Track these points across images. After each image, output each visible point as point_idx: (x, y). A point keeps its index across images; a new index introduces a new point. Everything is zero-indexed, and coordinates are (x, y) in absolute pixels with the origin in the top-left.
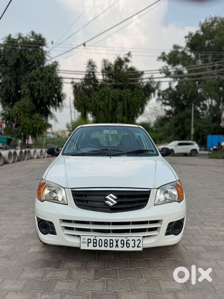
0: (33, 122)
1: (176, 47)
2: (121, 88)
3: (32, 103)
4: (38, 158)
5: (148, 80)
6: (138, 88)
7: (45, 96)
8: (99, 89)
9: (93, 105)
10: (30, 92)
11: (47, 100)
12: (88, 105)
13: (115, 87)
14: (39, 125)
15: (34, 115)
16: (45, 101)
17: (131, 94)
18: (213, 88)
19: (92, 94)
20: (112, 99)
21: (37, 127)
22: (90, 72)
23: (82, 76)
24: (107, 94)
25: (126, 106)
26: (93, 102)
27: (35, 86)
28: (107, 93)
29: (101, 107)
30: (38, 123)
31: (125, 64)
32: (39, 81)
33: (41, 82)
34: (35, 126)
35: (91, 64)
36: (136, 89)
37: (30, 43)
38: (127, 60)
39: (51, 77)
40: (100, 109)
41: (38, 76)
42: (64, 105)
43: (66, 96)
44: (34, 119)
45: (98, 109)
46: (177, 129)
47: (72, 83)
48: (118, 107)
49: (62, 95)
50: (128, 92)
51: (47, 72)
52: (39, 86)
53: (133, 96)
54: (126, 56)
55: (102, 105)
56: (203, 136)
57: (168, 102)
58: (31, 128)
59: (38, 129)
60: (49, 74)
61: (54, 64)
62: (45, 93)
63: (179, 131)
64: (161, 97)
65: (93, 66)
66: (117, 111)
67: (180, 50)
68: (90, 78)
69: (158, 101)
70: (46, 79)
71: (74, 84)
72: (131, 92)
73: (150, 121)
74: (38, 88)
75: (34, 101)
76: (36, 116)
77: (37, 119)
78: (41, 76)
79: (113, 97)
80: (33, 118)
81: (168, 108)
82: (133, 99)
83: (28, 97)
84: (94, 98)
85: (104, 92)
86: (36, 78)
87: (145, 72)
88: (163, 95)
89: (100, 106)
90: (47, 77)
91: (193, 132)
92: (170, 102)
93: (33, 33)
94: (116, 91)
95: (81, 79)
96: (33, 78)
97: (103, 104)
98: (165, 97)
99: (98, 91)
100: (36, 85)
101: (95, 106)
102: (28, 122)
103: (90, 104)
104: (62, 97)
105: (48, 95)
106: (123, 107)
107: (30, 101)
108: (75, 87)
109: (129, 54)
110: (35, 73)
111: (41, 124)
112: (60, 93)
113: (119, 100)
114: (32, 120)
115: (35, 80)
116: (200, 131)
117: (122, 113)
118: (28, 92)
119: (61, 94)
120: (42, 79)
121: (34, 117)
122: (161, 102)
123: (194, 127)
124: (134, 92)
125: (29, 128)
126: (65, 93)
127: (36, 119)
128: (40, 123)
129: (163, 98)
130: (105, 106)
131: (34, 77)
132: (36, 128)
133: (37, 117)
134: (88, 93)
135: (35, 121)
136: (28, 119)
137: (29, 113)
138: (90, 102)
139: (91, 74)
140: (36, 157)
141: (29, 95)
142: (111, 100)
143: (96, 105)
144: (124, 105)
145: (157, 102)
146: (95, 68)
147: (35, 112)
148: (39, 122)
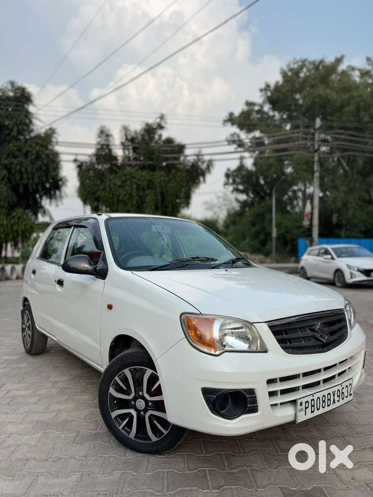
0: (12, 222)
1: (248, 104)
2: (153, 168)
3: (10, 192)
4: (18, 278)
5: (195, 157)
6: (178, 170)
7: (31, 181)
8: (118, 171)
9: (107, 195)
10: (7, 175)
11: (34, 187)
12: (101, 194)
13: (143, 168)
14: (23, 227)
15: (14, 211)
16: (31, 190)
17: (167, 179)
18: (305, 167)
19: (106, 178)
20: (138, 185)
21: (20, 229)
22: (102, 145)
23: (92, 151)
24: (129, 179)
25: (159, 197)
26: (108, 189)
27: (14, 166)
28: (128, 177)
29: (121, 198)
30: (20, 223)
31: (157, 133)
32: (21, 159)
33: (24, 160)
34: (15, 228)
35: (104, 133)
36: (173, 171)
37: (8, 98)
38: (161, 127)
39: (41, 153)
40: (119, 201)
41: (20, 150)
42: (63, 194)
43: (66, 180)
44: (14, 217)
45: (115, 200)
46: (254, 229)
47: (75, 161)
48: (148, 198)
49: (61, 180)
50: (161, 176)
51: (34, 145)
52: (21, 166)
53: (169, 180)
54: (158, 120)
55: (122, 195)
56: (293, 240)
57: (241, 187)
58: (10, 231)
59: (20, 233)
60: (38, 148)
61: (49, 132)
62: (30, 176)
63: (258, 233)
64: (231, 181)
65: (108, 136)
66: (146, 204)
67: (256, 108)
68: (104, 154)
69: (227, 186)
70: (32, 154)
71: (79, 163)
72: (168, 175)
73: (218, 217)
74: (18, 168)
75: (15, 189)
76: (17, 214)
77: (19, 218)
78: (24, 151)
79: (139, 183)
80: (12, 216)
81: (243, 197)
82: (170, 185)
83: (4, 183)
84: (109, 185)
85: (125, 175)
86: (18, 153)
87: (187, 146)
88: (234, 176)
89: (119, 196)
90: (34, 152)
91: (274, 234)
92: (245, 188)
93: (12, 84)
94: (144, 173)
95: (90, 156)
96: (13, 154)
97: (124, 192)
98: (238, 180)
99: (116, 173)
100: (16, 165)
101: (111, 196)
102: (5, 222)
103: (103, 192)
104: (60, 183)
105: (36, 181)
106: (154, 198)
107: (7, 190)
108: (80, 167)
109: (162, 117)
110: (15, 146)
111: (25, 225)
112: (57, 175)
113: (148, 188)
114: (12, 218)
115: (15, 157)
116: (287, 232)
117: (153, 207)
118: (5, 176)
119: (59, 179)
120: (26, 155)
121: (14, 214)
122: (231, 188)
123: (276, 226)
124: (170, 176)
125: (6, 232)
126: (65, 177)
127: (16, 217)
128: (24, 223)
129: (234, 181)
130: (127, 196)
131: (13, 152)
132: (17, 231)
133: (19, 215)
134: (101, 176)
135: (16, 221)
136: (5, 217)
137: (6, 208)
138: (104, 190)
139: (105, 147)
140: (14, 276)
141: (6, 180)
142: (135, 186)
143: (113, 195)
144: (156, 196)
145: (225, 188)
146: (111, 139)
147: (16, 206)
148: (22, 222)
